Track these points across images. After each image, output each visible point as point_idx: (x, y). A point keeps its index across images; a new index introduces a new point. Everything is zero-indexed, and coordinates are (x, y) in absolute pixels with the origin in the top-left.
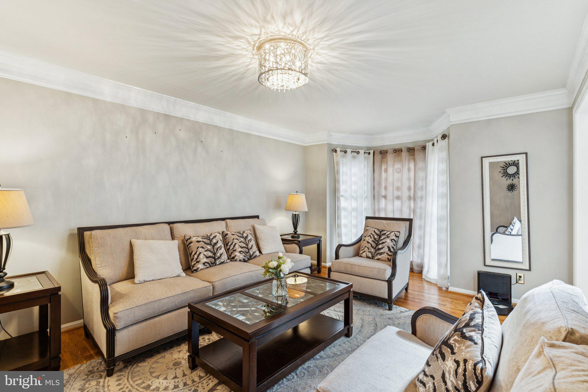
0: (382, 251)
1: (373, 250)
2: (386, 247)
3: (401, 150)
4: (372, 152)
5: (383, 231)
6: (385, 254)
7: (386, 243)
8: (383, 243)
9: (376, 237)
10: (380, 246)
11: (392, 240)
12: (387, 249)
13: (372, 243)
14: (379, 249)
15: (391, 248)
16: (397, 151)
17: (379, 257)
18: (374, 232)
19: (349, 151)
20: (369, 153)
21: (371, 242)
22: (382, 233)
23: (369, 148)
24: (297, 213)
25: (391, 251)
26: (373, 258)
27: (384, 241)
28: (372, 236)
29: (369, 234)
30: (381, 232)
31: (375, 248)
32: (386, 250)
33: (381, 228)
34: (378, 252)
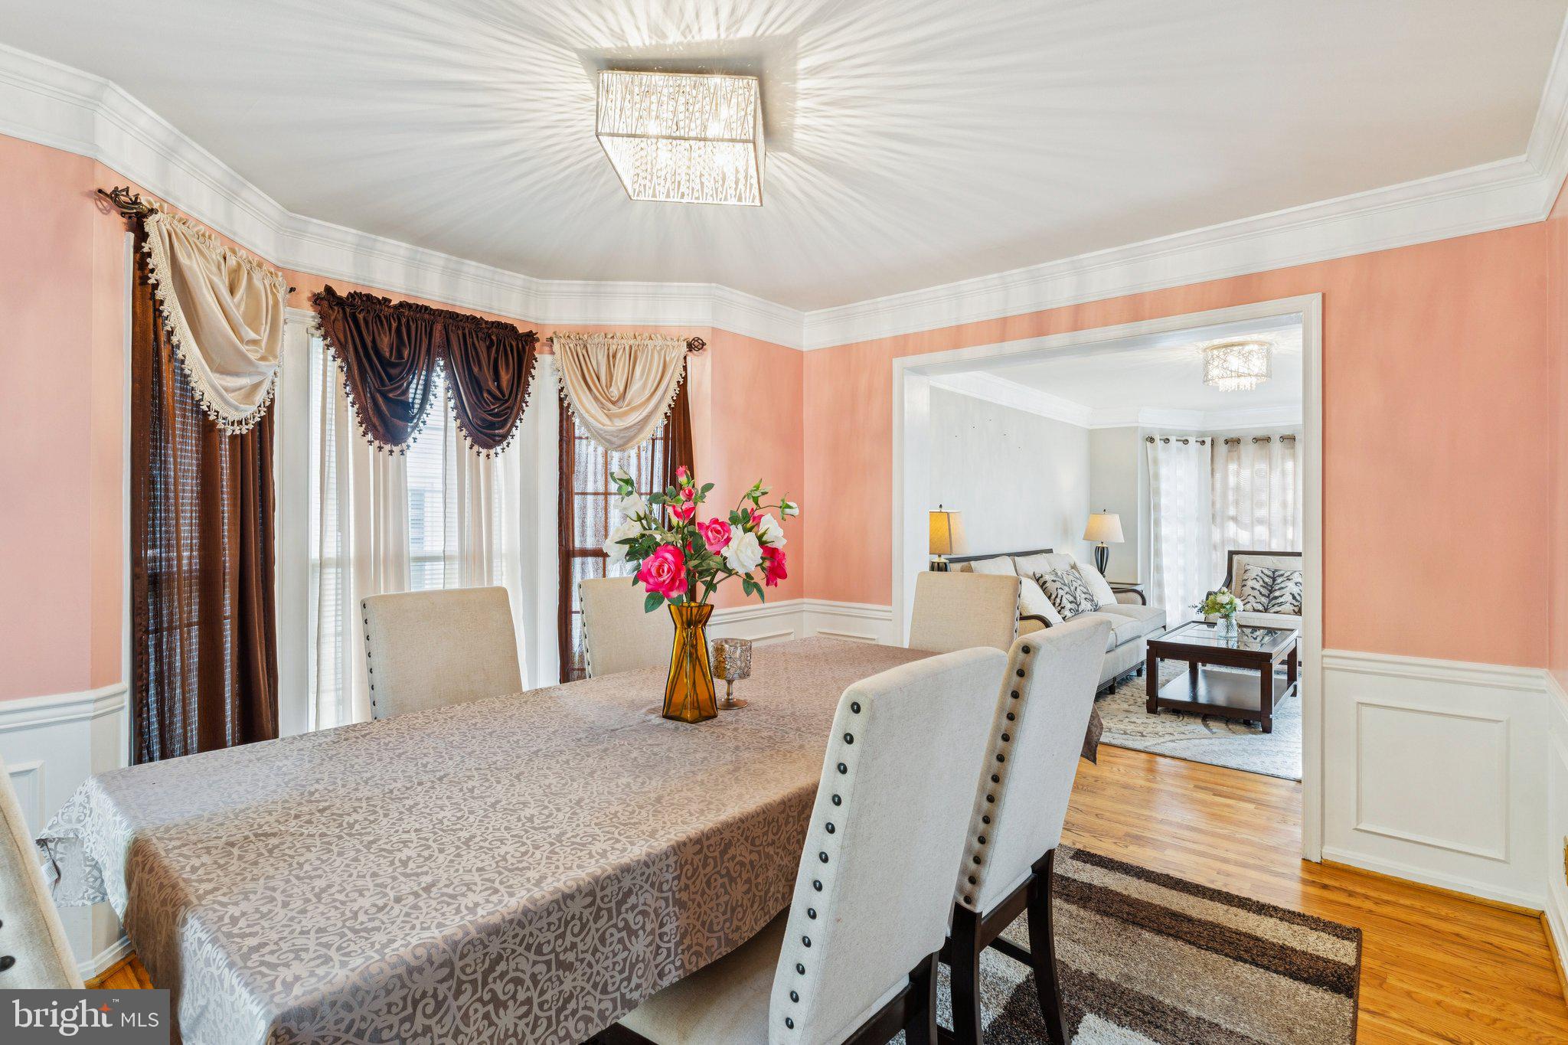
0: (1280, 600)
1: (1264, 600)
2: (1288, 594)
3: (1268, 439)
4: (1208, 441)
5: (1276, 571)
6: (1288, 604)
7: (1287, 589)
8: (1282, 588)
9: (1267, 580)
10: (1277, 594)
11: (1296, 584)
12: (1291, 597)
13: (1262, 590)
14: (1276, 598)
15: (1296, 595)
16: (1263, 440)
17: (1277, 608)
18: (1262, 572)
19: (1173, 439)
20: (1203, 442)
21: (1258, 587)
22: (1277, 574)
23: (1203, 434)
24: (1104, 545)
25: (1297, 600)
26: (1266, 610)
27: (1282, 585)
28: (1259, 579)
29: (1254, 576)
30: (1274, 572)
31: (1268, 597)
32: (1288, 598)
33: (1273, 568)
34: (1274, 602)
